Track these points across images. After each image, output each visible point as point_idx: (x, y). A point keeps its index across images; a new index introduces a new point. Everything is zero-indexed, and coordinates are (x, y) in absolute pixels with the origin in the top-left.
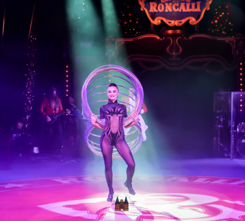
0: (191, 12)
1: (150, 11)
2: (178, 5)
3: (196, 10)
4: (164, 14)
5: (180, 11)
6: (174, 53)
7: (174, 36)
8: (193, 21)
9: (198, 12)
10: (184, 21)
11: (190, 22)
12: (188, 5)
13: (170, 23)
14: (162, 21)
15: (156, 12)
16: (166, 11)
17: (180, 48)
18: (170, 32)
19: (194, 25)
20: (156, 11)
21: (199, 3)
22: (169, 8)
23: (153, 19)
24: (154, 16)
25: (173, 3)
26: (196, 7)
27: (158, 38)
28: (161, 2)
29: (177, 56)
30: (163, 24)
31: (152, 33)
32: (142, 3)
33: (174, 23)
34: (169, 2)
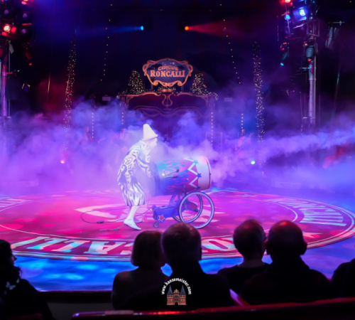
0: (179, 77)
1: (151, 76)
2: (169, 72)
3: (182, 76)
4: (160, 78)
5: (171, 76)
6: (167, 105)
7: (167, 93)
8: (180, 84)
9: (184, 77)
10: (174, 83)
11: (178, 84)
12: (176, 73)
13: (164, 84)
15: (154, 77)
16: (162, 76)
17: (171, 102)
18: (164, 90)
19: (181, 87)
21: (184, 71)
22: (163, 74)
23: (153, 81)
24: (153, 79)
25: (167, 71)
26: (182, 74)
27: (156, 94)
28: (158, 70)
29: (169, 107)
30: (160, 85)
31: (152, 91)
32: (145, 70)
33: (167, 84)
34: (163, 70)
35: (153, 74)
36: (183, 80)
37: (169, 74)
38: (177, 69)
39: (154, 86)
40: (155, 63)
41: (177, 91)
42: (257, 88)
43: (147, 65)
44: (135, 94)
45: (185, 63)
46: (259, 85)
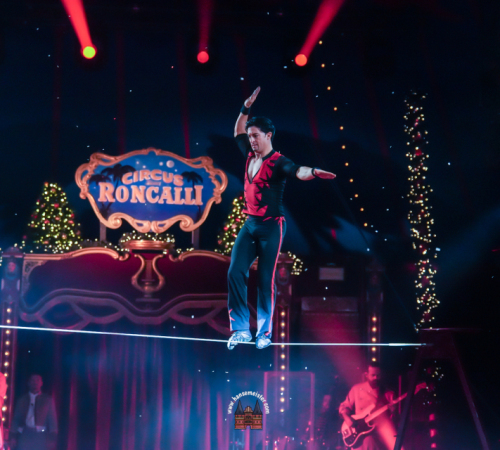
0: (184, 205)
1: (99, 200)
2: (156, 190)
3: (194, 202)
4: (128, 208)
5: (161, 202)
6: (146, 288)
7: (148, 253)
8: (188, 224)
9: (199, 206)
10: (169, 223)
11: (182, 225)
12: (178, 191)
13: (140, 225)
14: (123, 221)
15: (111, 204)
16: (133, 201)
17: (161, 278)
18: (140, 244)
19: (190, 233)
20: (111, 200)
21: (199, 188)
22: (138, 196)
23: (106, 216)
25: (148, 187)
26: (194, 195)
27: (115, 255)
28: (122, 184)
29: (155, 294)
30: (126, 227)
31: (102, 244)
32: (82, 184)
33: (148, 226)
34: (138, 184)
35: (106, 192)
36: (195, 212)
37: (154, 195)
38: (178, 180)
39: (108, 230)
40: (113, 161)
41: (177, 245)
42: (418, 242)
43: (91, 168)
44: (50, 252)
45: (205, 164)
46: (423, 232)
